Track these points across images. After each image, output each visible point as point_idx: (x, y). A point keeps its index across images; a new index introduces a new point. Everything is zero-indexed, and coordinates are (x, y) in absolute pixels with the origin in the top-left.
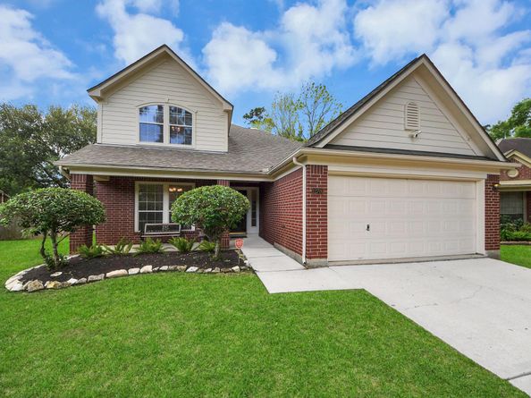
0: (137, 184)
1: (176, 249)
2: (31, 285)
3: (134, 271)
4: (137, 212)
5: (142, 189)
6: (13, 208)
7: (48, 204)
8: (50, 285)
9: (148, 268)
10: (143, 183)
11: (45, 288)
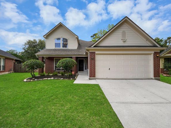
0: (54, 58)
1: (61, 75)
2: (28, 80)
3: (49, 79)
4: (54, 65)
5: (56, 59)
6: (25, 64)
7: (31, 63)
8: (31, 80)
9: (53, 78)
10: (56, 58)
11: (30, 81)
